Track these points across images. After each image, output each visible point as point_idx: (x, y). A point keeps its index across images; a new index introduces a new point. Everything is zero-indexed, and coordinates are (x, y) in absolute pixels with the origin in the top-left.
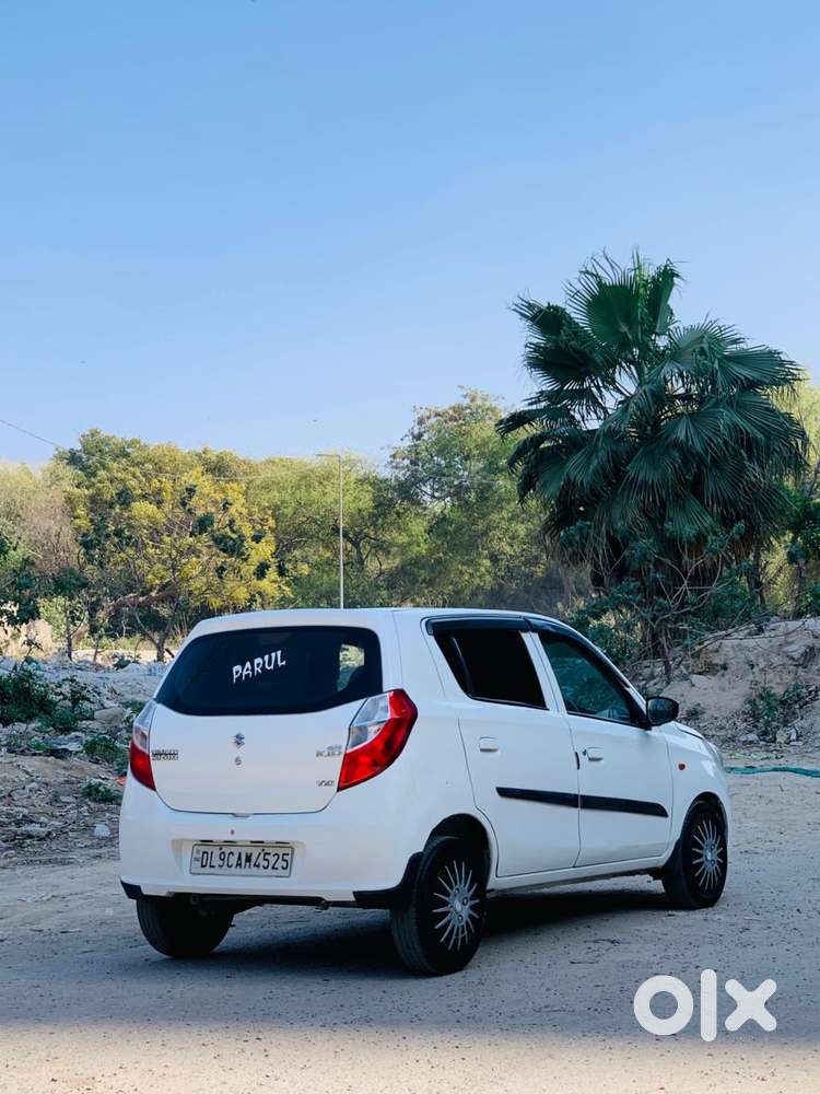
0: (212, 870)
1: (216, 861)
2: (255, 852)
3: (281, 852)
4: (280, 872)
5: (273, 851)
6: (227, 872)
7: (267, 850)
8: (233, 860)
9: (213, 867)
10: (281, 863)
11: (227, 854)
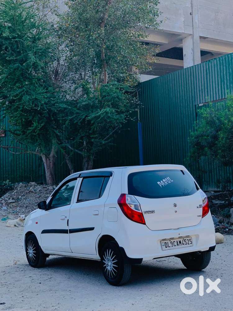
0: (170, 248)
1: (170, 245)
2: (181, 240)
3: (189, 239)
4: (190, 245)
5: (186, 239)
6: (174, 248)
7: (185, 239)
8: (176, 244)
9: (170, 247)
10: (190, 242)
11: (173, 242)
